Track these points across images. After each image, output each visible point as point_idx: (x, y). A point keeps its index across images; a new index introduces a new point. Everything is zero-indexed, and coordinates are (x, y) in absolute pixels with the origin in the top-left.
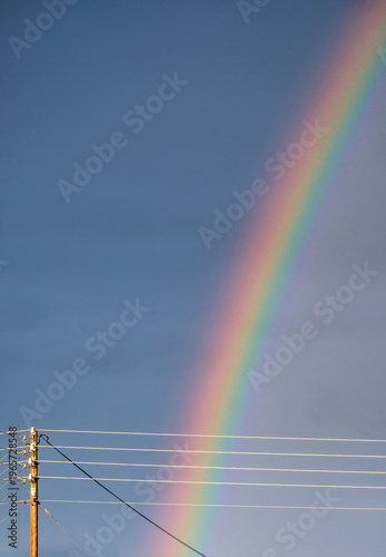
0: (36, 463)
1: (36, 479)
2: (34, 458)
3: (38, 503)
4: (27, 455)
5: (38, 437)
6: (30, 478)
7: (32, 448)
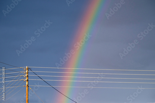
0: (28, 76)
1: (28, 80)
2: (27, 74)
3: (28, 86)
4: (26, 74)
5: (28, 69)
6: (26, 80)
7: (27, 72)
